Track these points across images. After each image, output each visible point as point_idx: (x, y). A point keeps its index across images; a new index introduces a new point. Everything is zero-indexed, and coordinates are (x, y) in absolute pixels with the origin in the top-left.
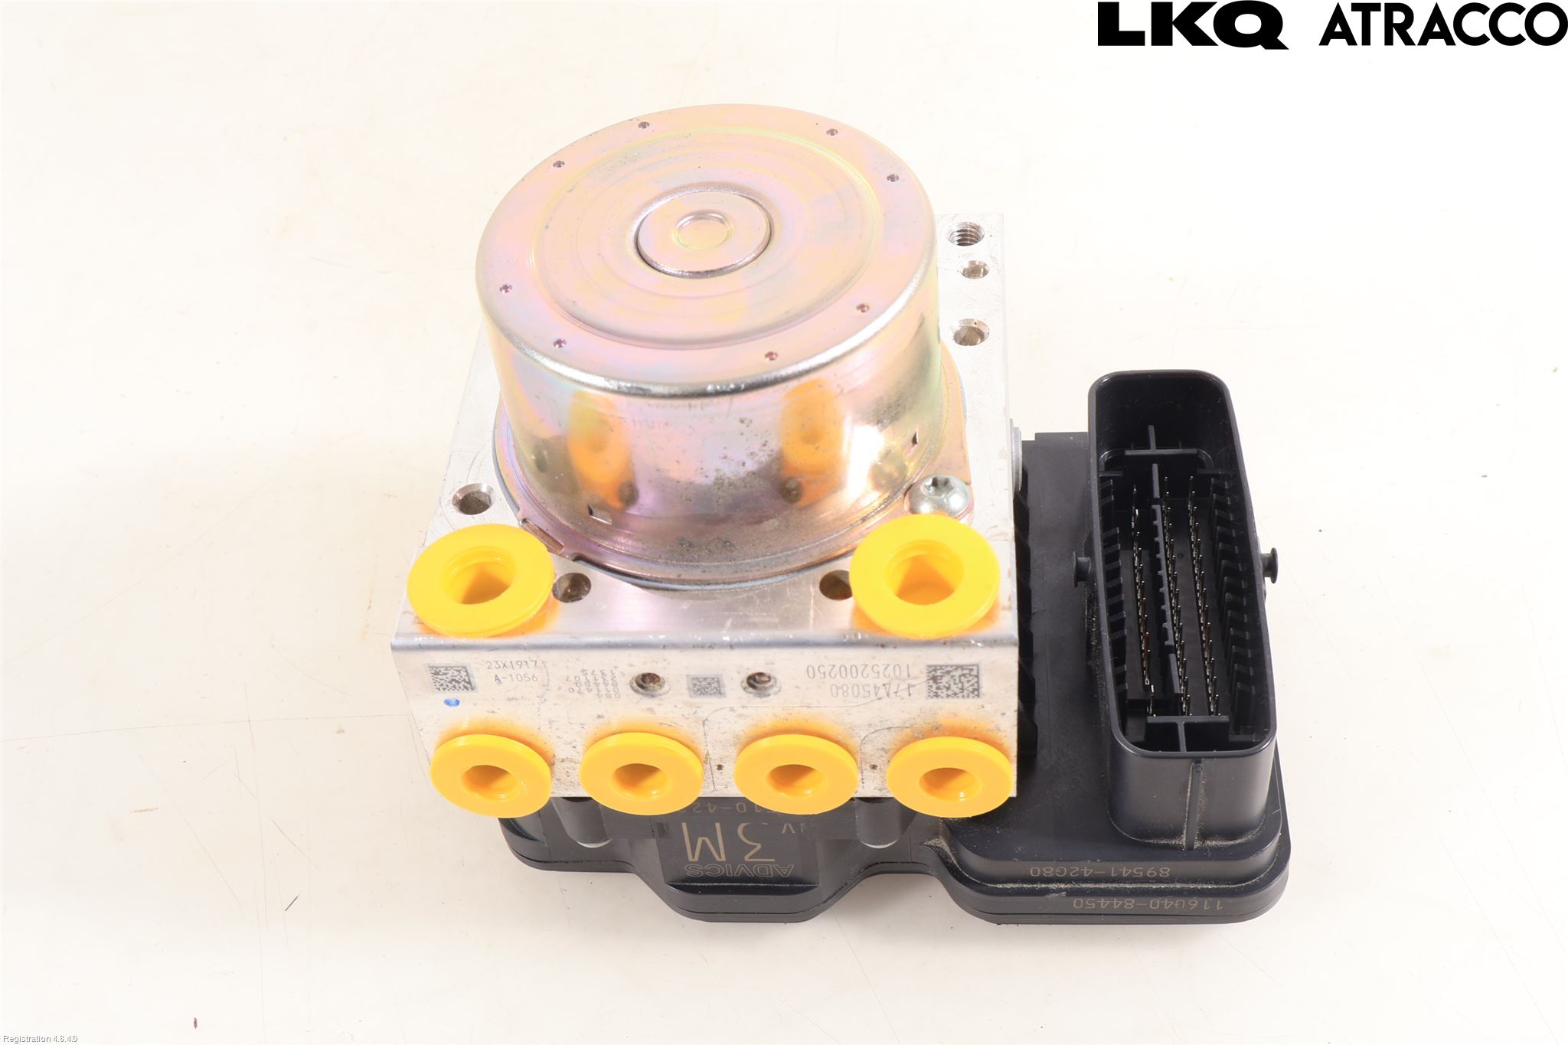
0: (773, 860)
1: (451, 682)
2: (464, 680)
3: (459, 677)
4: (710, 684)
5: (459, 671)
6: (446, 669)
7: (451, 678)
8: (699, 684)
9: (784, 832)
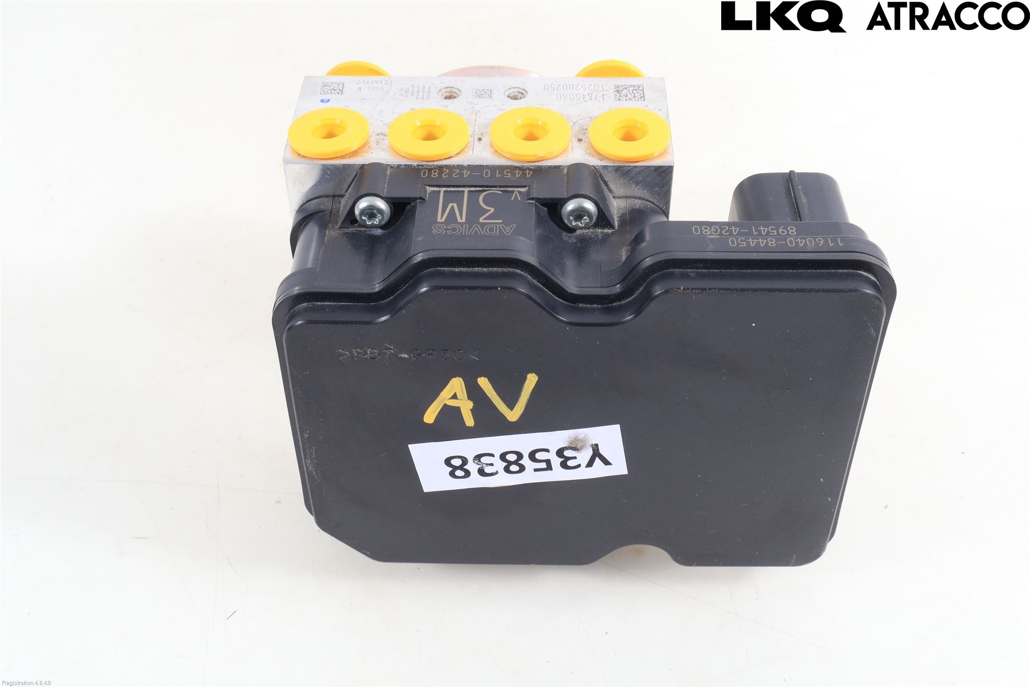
0: (501, 221)
1: (330, 90)
3: (337, 88)
4: (485, 93)
5: (339, 85)
6: (332, 84)
7: (332, 88)
8: (479, 93)
9: (513, 199)
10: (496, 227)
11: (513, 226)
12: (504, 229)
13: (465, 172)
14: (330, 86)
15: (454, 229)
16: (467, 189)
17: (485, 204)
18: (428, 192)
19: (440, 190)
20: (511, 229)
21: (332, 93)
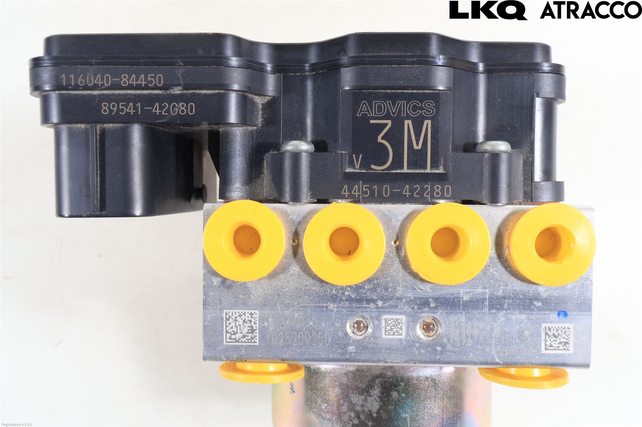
0: (372, 122)
1: (559, 334)
2: (549, 336)
3: (552, 340)
4: (392, 330)
5: (551, 346)
6: (558, 347)
7: (557, 339)
8: (398, 330)
9: (361, 156)
10: (375, 114)
11: (359, 114)
12: (368, 111)
13: (408, 194)
14: (560, 343)
15: (415, 108)
16: (405, 172)
17: (387, 147)
18: (441, 167)
19: (431, 170)
20: (361, 111)
21: (557, 330)
